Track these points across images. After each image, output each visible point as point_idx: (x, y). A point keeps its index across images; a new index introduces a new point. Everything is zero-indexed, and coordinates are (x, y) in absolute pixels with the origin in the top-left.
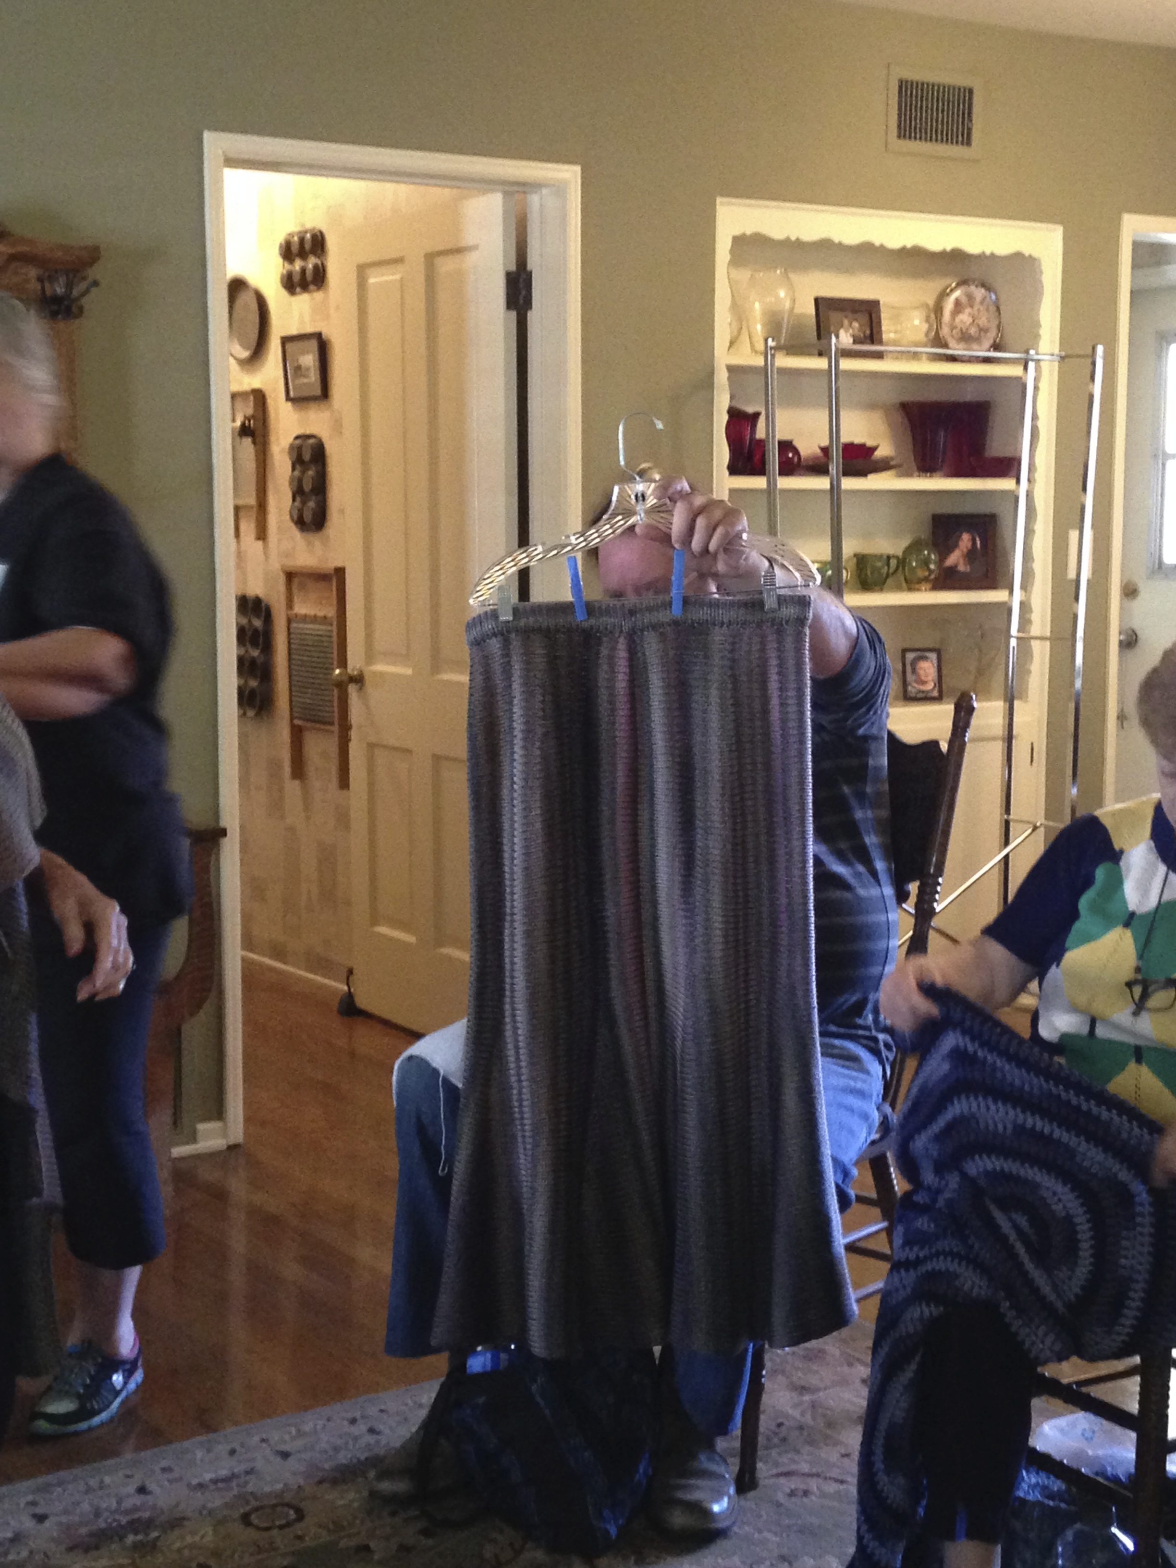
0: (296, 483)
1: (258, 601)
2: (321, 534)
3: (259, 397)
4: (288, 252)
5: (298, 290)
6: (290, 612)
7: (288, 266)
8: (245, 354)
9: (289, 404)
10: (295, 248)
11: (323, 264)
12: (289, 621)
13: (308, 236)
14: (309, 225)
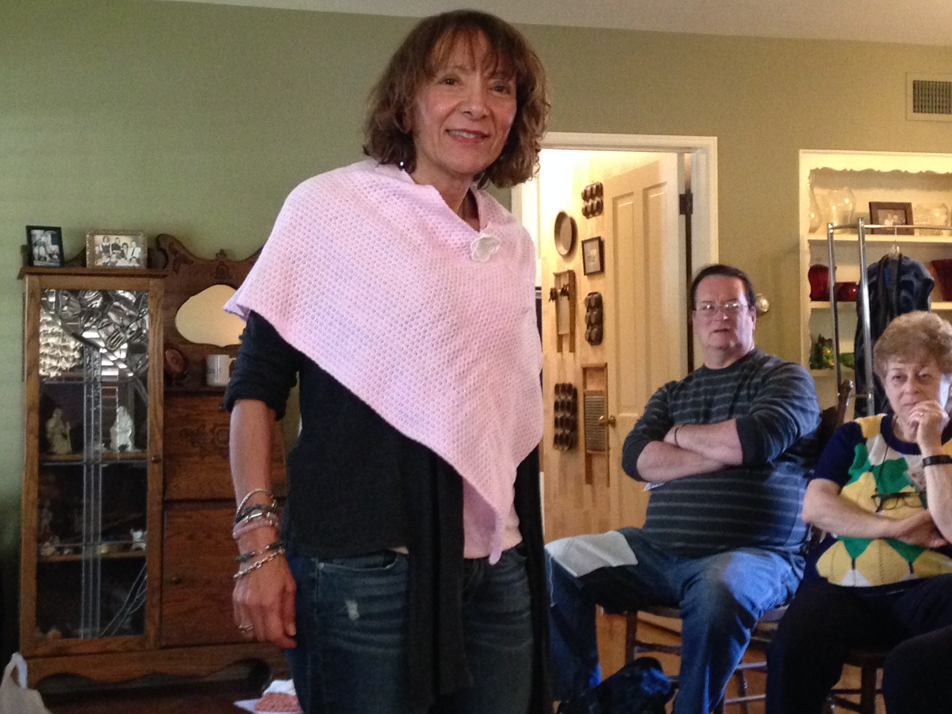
0: (588, 318)
1: (570, 386)
2: (600, 346)
3: (572, 274)
4: (586, 196)
5: (591, 216)
6: (585, 390)
7: (586, 203)
8: (565, 252)
9: (586, 276)
10: (589, 194)
11: (602, 201)
12: (585, 396)
13: (595, 186)
14: (596, 181)
